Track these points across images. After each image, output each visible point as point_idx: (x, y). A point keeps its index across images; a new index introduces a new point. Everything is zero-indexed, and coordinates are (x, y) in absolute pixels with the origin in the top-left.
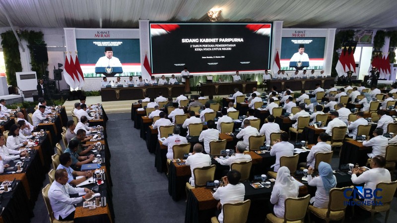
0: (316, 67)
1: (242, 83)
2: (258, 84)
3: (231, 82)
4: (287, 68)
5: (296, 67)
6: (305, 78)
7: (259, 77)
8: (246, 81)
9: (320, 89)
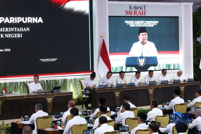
0: (168, 66)
1: (47, 96)
2: (75, 96)
3: (26, 94)
4: (122, 68)
5: (137, 66)
6: (153, 84)
7: (75, 84)
8: (52, 92)
9: (178, 100)
